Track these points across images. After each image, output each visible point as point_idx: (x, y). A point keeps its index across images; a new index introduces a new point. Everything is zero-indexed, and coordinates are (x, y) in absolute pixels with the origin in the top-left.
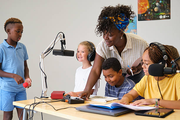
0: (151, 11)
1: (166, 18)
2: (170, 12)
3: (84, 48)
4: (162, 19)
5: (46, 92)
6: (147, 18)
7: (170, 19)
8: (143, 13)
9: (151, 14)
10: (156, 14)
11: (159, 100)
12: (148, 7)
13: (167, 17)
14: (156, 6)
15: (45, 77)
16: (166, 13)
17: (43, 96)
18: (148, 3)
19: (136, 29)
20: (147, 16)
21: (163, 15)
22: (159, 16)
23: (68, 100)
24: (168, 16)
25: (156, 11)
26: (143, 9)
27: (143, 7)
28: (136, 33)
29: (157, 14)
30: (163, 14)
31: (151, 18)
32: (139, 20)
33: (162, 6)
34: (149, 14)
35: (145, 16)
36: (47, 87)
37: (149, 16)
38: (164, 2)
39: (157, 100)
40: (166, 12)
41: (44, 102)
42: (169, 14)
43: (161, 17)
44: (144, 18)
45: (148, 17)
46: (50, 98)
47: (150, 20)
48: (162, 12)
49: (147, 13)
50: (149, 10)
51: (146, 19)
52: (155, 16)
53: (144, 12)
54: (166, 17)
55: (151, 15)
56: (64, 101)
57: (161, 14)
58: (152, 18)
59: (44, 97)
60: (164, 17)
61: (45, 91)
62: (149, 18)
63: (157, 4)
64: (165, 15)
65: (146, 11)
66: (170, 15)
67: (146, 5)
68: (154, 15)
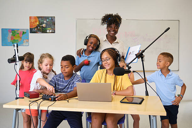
0: (40, 27)
1: (52, 32)
2: (55, 28)
4: (49, 33)
6: (37, 32)
7: (55, 33)
8: (33, 27)
9: (40, 28)
12: (38, 23)
14: (44, 23)
18: (38, 20)
19: (28, 40)
20: (37, 30)
21: (49, 30)
25: (44, 26)
26: (34, 24)
27: (34, 23)
28: (28, 42)
29: (45, 29)
30: (49, 29)
32: (30, 33)
33: (49, 23)
37: (39, 30)
38: (50, 20)
40: (52, 28)
42: (54, 29)
43: (48, 31)
44: (35, 31)
48: (49, 28)
49: (37, 27)
50: (39, 26)
52: (44, 31)
53: (35, 27)
57: (48, 29)
58: (41, 31)
63: (45, 22)
64: (51, 30)
65: (36, 26)
66: (55, 30)
67: (36, 22)
68: (43, 29)
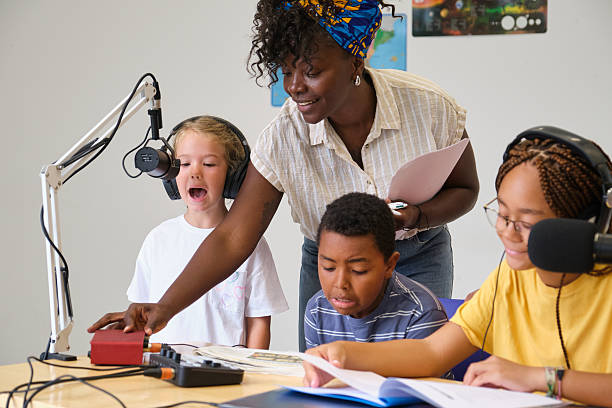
1: (529, 29)
2: (545, 4)
3: (213, 148)
4: (512, 31)
5: (68, 331)
6: (449, 26)
7: (544, 31)
8: (432, 4)
9: (468, 9)
10: (489, 11)
11: (560, 374)
13: (531, 22)
15: (62, 270)
16: (530, 8)
17: (51, 351)
20: (448, 19)
21: (515, 17)
22: (500, 21)
23: (173, 370)
24: (538, 22)
29: (493, 11)
30: (516, 9)
31: (468, 24)
32: (415, 34)
34: (458, 8)
35: (443, 19)
36: (71, 314)
37: (460, 16)
39: (552, 377)
40: (528, 5)
41: (74, 379)
42: (541, 10)
43: (507, 23)
44: (439, 25)
45: (454, 21)
46: (87, 362)
47: (464, 33)
48: (513, 2)
49: (449, 3)
51: (445, 32)
52: (484, 20)
53: (440, 2)
54: (528, 25)
55: (468, 14)
56: (158, 375)
57: (508, 9)
58: (472, 25)
59: (56, 356)
60: (522, 22)
61: (62, 328)
62: (460, 27)
64: (524, 15)
66: (543, 17)
68: (479, 14)
